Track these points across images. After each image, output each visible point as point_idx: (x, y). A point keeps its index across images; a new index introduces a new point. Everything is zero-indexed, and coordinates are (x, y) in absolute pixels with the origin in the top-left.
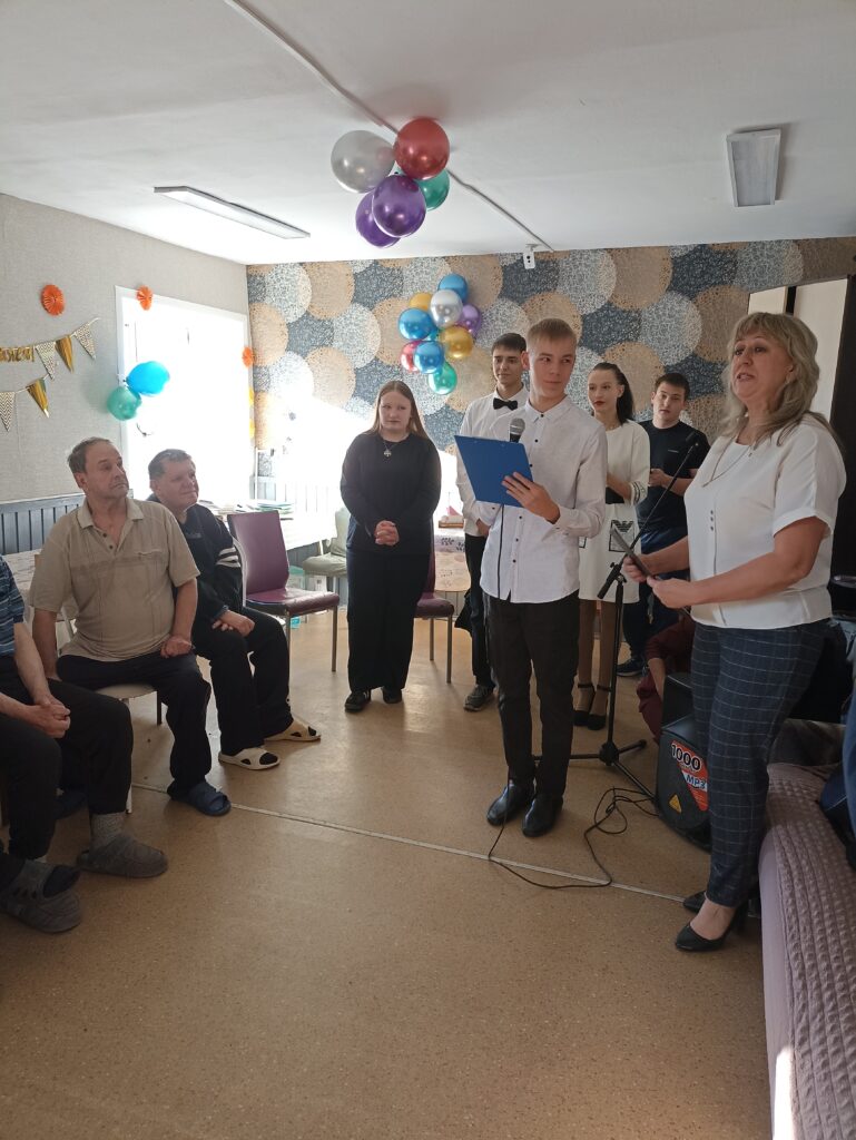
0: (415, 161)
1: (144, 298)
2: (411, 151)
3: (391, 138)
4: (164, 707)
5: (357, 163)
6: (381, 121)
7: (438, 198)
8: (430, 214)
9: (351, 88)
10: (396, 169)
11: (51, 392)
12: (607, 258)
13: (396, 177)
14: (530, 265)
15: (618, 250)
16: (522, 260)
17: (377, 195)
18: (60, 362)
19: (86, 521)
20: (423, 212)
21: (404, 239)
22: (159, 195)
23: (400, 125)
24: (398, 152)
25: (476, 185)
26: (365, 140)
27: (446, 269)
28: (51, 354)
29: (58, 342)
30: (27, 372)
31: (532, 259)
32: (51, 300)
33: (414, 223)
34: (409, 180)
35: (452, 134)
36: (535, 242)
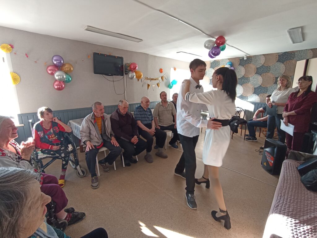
0: (219, 43)
1: (175, 69)
2: (218, 42)
3: (215, 40)
4: (173, 133)
5: (208, 45)
6: (213, 37)
7: (223, 49)
8: (221, 52)
9: (207, 33)
10: (215, 45)
11: (160, 85)
12: (263, 56)
13: (216, 46)
14: (245, 59)
15: (266, 54)
16: (244, 58)
17: (212, 50)
18: (162, 80)
19: (161, 104)
20: (220, 52)
21: (217, 57)
22: (178, 53)
23: (217, 37)
24: (216, 42)
25: (232, 45)
26: (210, 41)
27: (228, 61)
28: (160, 79)
29: (162, 77)
30: (157, 82)
31: (246, 58)
32: (161, 71)
33: (218, 54)
34: (218, 47)
35: (226, 38)
36: (247, 54)
